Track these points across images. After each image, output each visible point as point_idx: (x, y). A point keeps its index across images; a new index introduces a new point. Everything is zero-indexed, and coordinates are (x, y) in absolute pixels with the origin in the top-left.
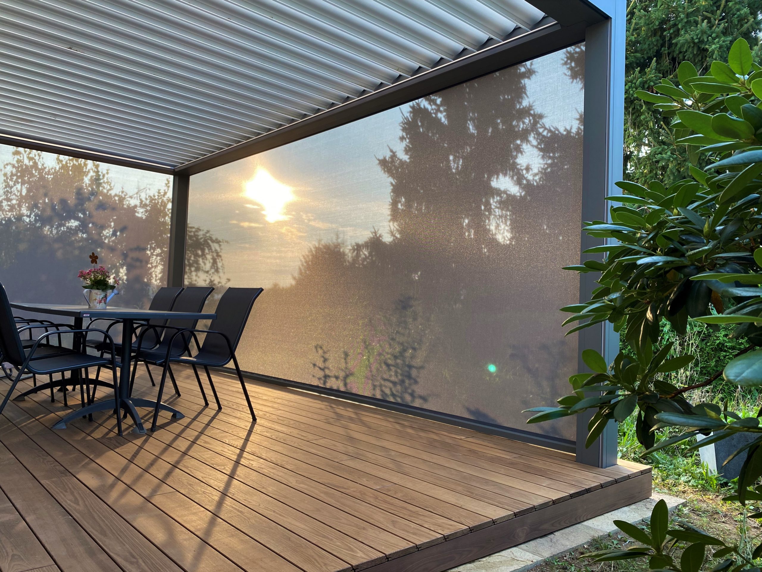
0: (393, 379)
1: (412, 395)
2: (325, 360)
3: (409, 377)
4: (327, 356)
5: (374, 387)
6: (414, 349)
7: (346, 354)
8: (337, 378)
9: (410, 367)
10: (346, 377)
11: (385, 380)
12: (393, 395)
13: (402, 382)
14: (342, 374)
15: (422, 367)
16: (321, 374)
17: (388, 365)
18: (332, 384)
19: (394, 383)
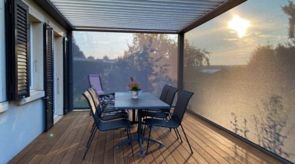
0: (270, 139)
1: (280, 150)
2: (236, 121)
3: (278, 140)
4: (237, 119)
5: (259, 141)
6: (282, 126)
7: (246, 121)
8: (241, 131)
9: (279, 135)
10: (246, 132)
11: (265, 138)
12: (270, 148)
13: (274, 142)
14: (244, 130)
15: (285, 137)
16: (234, 127)
17: (266, 131)
18: (239, 133)
19: (270, 142)
